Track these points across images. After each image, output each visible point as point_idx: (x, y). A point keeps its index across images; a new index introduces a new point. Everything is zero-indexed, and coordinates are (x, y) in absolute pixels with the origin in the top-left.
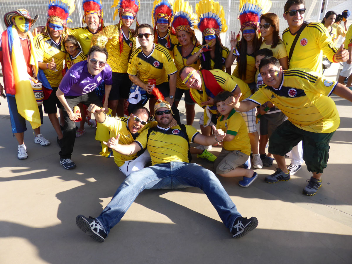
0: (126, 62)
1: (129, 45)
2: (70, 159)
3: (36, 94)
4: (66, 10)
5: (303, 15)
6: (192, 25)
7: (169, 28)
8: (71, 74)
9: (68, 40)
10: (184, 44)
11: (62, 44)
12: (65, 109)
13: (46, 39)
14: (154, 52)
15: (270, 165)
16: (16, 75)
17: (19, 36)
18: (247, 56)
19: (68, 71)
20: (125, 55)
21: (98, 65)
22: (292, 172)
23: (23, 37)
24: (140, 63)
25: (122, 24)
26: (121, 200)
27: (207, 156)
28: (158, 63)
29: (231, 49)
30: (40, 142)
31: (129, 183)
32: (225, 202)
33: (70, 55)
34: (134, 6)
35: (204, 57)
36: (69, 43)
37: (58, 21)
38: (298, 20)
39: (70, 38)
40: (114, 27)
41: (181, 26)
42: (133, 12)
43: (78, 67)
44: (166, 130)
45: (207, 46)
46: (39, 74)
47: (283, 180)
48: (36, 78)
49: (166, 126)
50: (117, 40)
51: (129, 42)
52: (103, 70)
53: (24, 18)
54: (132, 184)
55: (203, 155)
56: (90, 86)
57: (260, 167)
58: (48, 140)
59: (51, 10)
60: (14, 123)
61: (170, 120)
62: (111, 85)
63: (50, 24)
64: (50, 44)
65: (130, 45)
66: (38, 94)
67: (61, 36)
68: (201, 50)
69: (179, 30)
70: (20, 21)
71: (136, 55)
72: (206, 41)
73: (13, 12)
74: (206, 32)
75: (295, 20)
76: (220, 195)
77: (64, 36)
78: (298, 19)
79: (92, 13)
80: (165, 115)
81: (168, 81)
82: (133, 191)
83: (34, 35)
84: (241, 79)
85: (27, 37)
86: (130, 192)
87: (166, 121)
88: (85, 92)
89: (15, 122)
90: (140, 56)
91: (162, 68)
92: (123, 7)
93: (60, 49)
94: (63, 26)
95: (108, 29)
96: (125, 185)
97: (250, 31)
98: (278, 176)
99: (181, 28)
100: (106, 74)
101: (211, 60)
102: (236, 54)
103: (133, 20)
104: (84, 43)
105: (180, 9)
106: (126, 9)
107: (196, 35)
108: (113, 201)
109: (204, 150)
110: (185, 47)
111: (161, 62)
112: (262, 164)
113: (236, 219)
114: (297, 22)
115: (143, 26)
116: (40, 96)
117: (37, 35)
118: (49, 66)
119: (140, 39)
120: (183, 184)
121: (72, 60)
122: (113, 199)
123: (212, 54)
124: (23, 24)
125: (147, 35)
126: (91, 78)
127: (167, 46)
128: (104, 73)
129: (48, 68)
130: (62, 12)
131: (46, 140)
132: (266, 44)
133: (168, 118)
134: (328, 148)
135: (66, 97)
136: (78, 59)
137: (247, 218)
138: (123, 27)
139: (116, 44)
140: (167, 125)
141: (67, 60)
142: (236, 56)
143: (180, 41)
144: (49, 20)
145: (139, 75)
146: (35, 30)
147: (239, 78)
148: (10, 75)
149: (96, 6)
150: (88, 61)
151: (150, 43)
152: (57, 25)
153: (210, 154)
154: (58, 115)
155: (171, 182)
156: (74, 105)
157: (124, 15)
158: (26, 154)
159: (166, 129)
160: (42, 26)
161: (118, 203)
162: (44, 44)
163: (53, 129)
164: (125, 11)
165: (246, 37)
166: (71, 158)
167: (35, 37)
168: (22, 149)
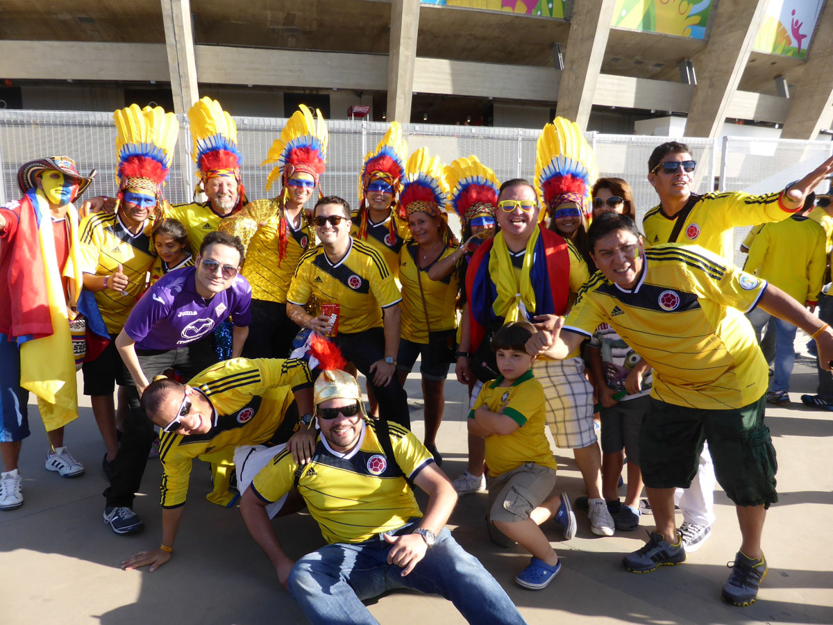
1: (299, 243)
2: (131, 508)
6: (442, 202)
8: (154, 295)
10: (423, 240)
12: (132, 379)
13: (109, 225)
14: (350, 255)
15: (632, 527)
17: (51, 213)
20: (290, 264)
21: (219, 273)
22: (689, 544)
23: (57, 217)
24: (319, 279)
25: (288, 196)
28: (359, 279)
30: (60, 468)
33: (163, 262)
34: (317, 160)
36: (166, 235)
37: (146, 188)
39: (171, 226)
40: (269, 204)
41: (418, 201)
42: (314, 172)
47: (669, 564)
50: (275, 232)
51: (298, 236)
52: (231, 288)
53: (61, 175)
56: (198, 325)
57: (609, 531)
58: (79, 464)
59: (129, 164)
62: (247, 328)
63: (128, 194)
65: (301, 242)
69: (413, 211)
70: (53, 181)
71: (311, 259)
73: (39, 162)
79: (222, 175)
83: (83, 214)
85: (66, 217)
88: (185, 339)
92: (292, 163)
94: (156, 198)
95: (257, 207)
98: (653, 552)
99: (418, 207)
100: (238, 299)
103: (314, 188)
104: (198, 235)
105: (420, 169)
106: (298, 167)
110: (425, 248)
112: (613, 525)
115: (325, 201)
117: (89, 215)
118: (109, 281)
119: (320, 228)
124: (58, 188)
126: (200, 306)
128: (233, 294)
129: (107, 287)
130: (155, 169)
131: (75, 461)
135: (139, 352)
138: (288, 203)
139: (272, 241)
141: (156, 273)
144: (126, 186)
149: (231, 159)
150: (196, 266)
151: (341, 237)
152: (145, 195)
156: (155, 372)
157: (293, 178)
158: (20, 495)
160: (104, 197)
162: (104, 234)
164: (297, 169)
165: (564, 224)
166: (134, 506)
167: (85, 219)
168: (10, 481)
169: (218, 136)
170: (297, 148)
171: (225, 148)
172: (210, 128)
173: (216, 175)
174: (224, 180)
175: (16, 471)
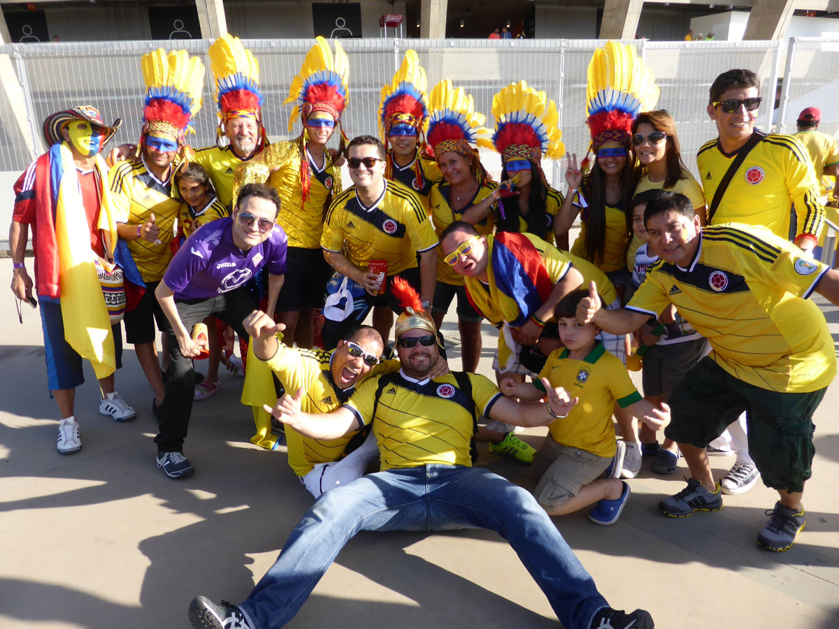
0: (317, 223)
1: (324, 184)
2: (182, 453)
3: (109, 295)
4: (185, 106)
5: (755, 113)
6: (472, 138)
7: (418, 144)
8: (193, 249)
9: (187, 174)
10: (456, 180)
11: (172, 182)
13: (138, 172)
14: (384, 198)
15: (669, 470)
16: (65, 251)
17: (77, 164)
18: (607, 208)
19: (185, 243)
20: (316, 206)
23: (86, 168)
24: (351, 224)
25: (308, 137)
26: (302, 559)
27: (512, 448)
28: (395, 224)
29: (568, 192)
30: (113, 413)
31: (323, 514)
32: (566, 567)
33: (189, 206)
34: (336, 97)
35: (502, 210)
36: (189, 180)
37: (166, 132)
38: (742, 124)
39: (191, 170)
40: (289, 146)
42: (333, 110)
43: (210, 233)
44: (422, 383)
45: (509, 183)
46: (117, 250)
47: (705, 510)
48: (110, 261)
49: (420, 374)
50: (297, 174)
51: (322, 177)
52: (268, 239)
53: (88, 125)
54: (331, 518)
55: (504, 446)
56: (237, 275)
58: (131, 408)
59: (151, 108)
60: (55, 366)
61: (432, 359)
63: (149, 138)
64: (146, 183)
65: (326, 183)
66: (113, 296)
67: (171, 164)
68: (495, 194)
69: (443, 151)
70: (80, 132)
71: (342, 205)
72: (510, 174)
73: (67, 112)
74: (509, 154)
75: (736, 124)
76: (552, 550)
77: (177, 164)
78: (742, 121)
79: (242, 116)
80: (421, 348)
81: (416, 265)
82: (333, 534)
83: (111, 163)
84: (592, 262)
85: (95, 168)
86: (324, 539)
87: (421, 362)
89: (57, 363)
90: (353, 206)
91: (403, 237)
92: (310, 102)
93: (169, 195)
94: (178, 142)
95: (275, 150)
96: (312, 520)
97: (615, 152)
98: (691, 498)
100: (274, 249)
101: (520, 218)
102: (579, 203)
103: (334, 127)
104: (221, 180)
105: (445, 105)
106: (316, 106)
107: (482, 161)
108: (281, 561)
109: (508, 433)
110: (458, 188)
111: (400, 222)
113: (596, 614)
114: (741, 128)
115: (359, 141)
116: (118, 302)
117: (117, 164)
118: (142, 231)
119: (353, 170)
120: (457, 520)
121: (194, 217)
122: (283, 556)
123: (523, 204)
124: (86, 138)
125: (369, 162)
126: (238, 257)
127: (416, 186)
128: (269, 246)
129: (140, 236)
130: (176, 112)
131: (127, 405)
132: (650, 180)
133: (429, 356)
134: (811, 429)
135: (176, 301)
136: (208, 214)
137: (623, 612)
138: (309, 144)
139: (295, 183)
140: (424, 371)
141: (183, 218)
142: (580, 208)
143: (446, 174)
144: (147, 130)
145: (350, 253)
146: (112, 152)
147: (587, 259)
148: (50, 253)
149: (252, 99)
150: (233, 219)
152: (165, 139)
153: (522, 443)
154: (158, 346)
155: (426, 514)
156: (194, 321)
157: (312, 117)
158: (78, 440)
159: (421, 381)
160: (130, 145)
161: (295, 566)
162: (134, 182)
163: (144, 380)
164: (315, 108)
165: (607, 165)
166: (183, 451)
167: (113, 168)
168: (68, 428)
169: (238, 76)
170: (315, 84)
171: (246, 88)
172: (231, 67)
173: (236, 116)
174: (244, 121)
175: (72, 418)
